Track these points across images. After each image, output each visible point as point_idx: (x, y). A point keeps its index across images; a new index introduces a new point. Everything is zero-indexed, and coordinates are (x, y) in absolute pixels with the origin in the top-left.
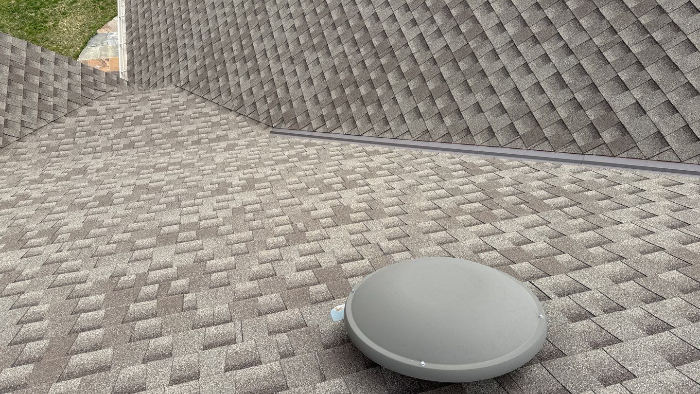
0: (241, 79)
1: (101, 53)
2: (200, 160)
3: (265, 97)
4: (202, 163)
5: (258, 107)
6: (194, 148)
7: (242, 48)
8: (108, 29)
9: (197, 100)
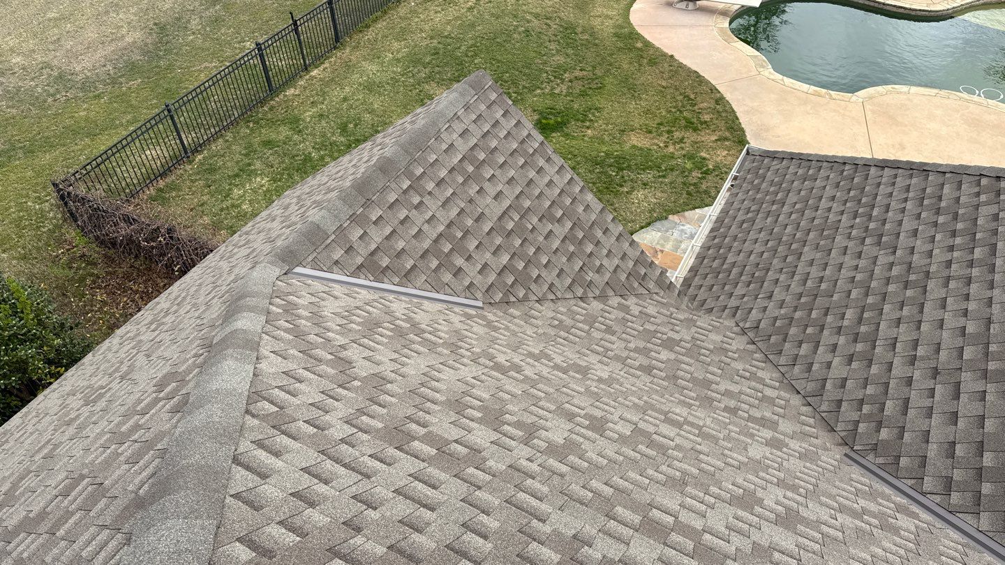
0: (836, 361)
1: (658, 241)
2: (728, 438)
3: (861, 402)
4: (730, 445)
5: (843, 409)
6: (724, 417)
7: (860, 320)
8: (682, 219)
9: (756, 355)
